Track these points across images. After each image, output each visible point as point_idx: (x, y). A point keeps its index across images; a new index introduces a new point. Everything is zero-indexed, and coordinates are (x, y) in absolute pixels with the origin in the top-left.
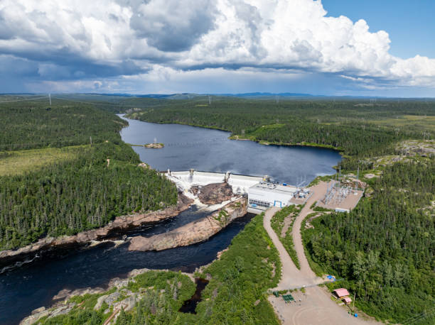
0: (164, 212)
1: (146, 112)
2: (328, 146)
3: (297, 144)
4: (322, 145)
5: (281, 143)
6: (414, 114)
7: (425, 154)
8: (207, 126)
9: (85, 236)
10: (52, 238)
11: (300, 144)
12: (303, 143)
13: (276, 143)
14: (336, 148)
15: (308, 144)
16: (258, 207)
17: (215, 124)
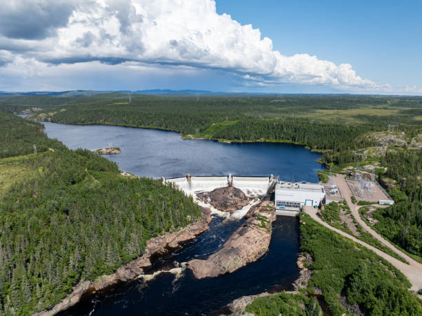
0: (195, 227)
1: (56, 112)
2: (287, 141)
3: (258, 141)
4: (281, 141)
5: (241, 141)
6: (323, 109)
7: (396, 144)
8: (143, 126)
9: (128, 271)
10: (88, 282)
11: (259, 141)
12: (262, 140)
13: (236, 141)
14: (296, 143)
15: (267, 141)
16: (287, 208)
17: (152, 123)
